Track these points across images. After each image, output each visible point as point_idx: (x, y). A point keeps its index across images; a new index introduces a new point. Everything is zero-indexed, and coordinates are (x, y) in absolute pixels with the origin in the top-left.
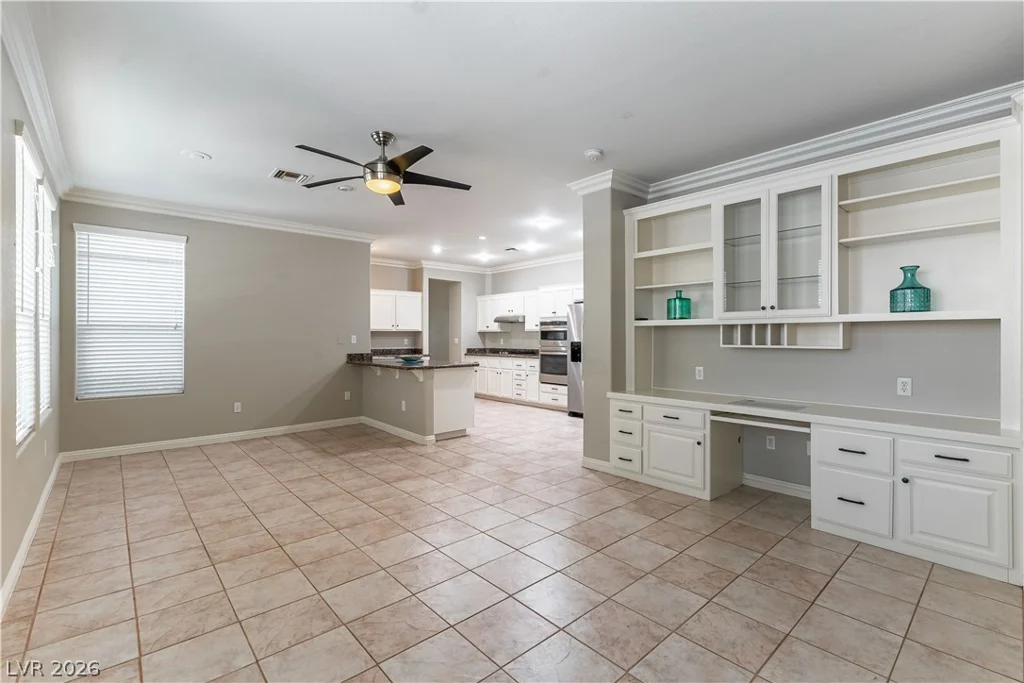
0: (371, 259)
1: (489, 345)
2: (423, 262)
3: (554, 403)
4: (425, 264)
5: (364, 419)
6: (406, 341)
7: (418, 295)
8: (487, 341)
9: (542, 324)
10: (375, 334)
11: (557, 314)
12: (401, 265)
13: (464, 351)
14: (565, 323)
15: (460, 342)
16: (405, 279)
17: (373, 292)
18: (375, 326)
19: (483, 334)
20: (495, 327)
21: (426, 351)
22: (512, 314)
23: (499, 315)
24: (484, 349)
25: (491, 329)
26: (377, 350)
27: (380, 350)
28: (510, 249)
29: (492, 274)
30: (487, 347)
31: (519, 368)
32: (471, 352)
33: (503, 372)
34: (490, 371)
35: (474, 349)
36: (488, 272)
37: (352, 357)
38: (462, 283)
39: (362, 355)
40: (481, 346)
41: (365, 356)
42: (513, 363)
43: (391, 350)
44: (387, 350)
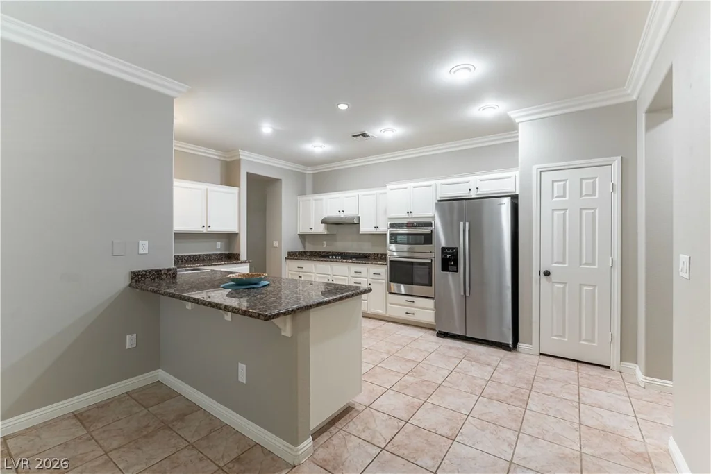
0: (175, 143)
1: (310, 247)
2: (241, 152)
3: (410, 318)
4: (244, 156)
5: (161, 375)
6: (219, 245)
7: (235, 190)
8: (307, 244)
9: (392, 225)
10: (179, 237)
11: (414, 214)
12: (213, 154)
13: (284, 255)
14: (429, 224)
15: (280, 243)
16: (217, 171)
17: (177, 183)
18: (179, 226)
19: (303, 237)
20: (321, 229)
21: (244, 257)
22: (342, 215)
23: (325, 216)
24: (304, 252)
25: (315, 231)
26: (182, 256)
27: (185, 256)
28: (359, 135)
29: (313, 174)
30: (307, 250)
31: (358, 275)
32: (292, 256)
33: (336, 279)
34: (319, 277)
35: (295, 253)
36: (309, 171)
37: (140, 276)
38: (283, 181)
39: (158, 272)
40: (301, 249)
41: (163, 272)
42: (349, 270)
43: (200, 255)
44: (195, 255)
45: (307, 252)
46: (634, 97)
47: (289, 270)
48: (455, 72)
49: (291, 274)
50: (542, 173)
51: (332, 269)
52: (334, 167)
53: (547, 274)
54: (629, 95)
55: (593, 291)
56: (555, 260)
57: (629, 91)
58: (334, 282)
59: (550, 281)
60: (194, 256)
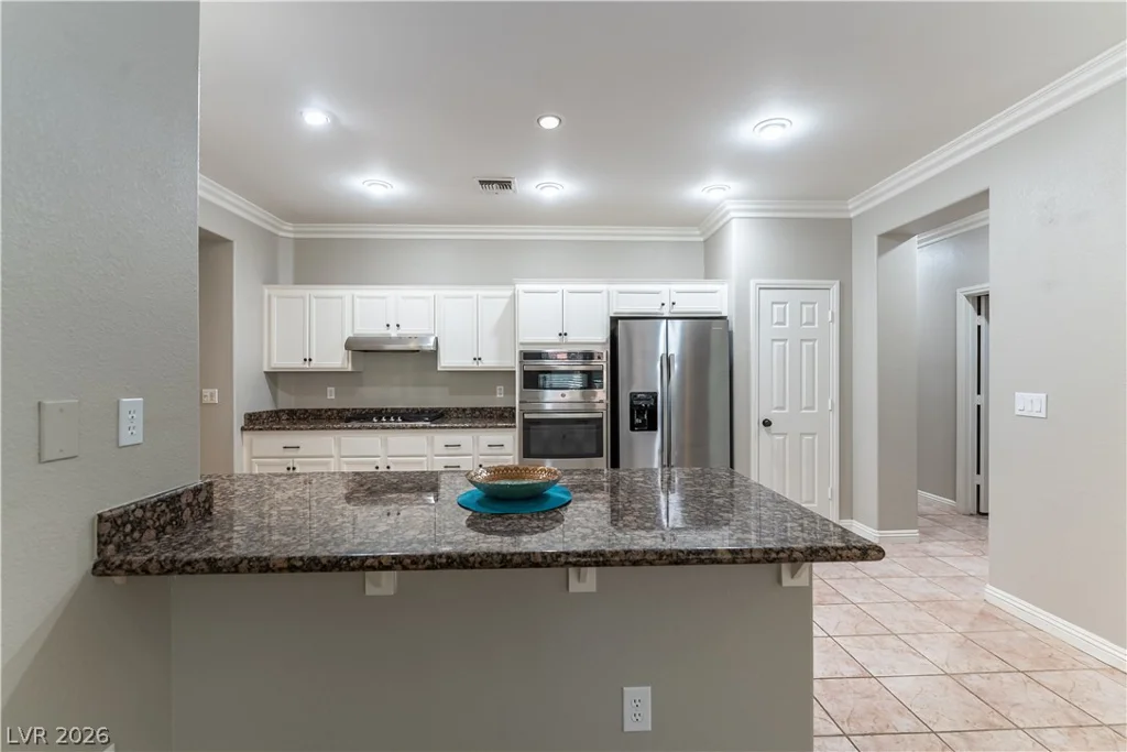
1: (288, 401)
8: (280, 393)
9: (525, 356)
13: (238, 421)
15: (227, 393)
19: (274, 377)
20: (339, 360)
22: (393, 333)
23: (349, 333)
24: (277, 412)
25: (319, 363)
28: (494, 182)
29: (295, 239)
30: (280, 407)
31: (452, 451)
32: (254, 422)
33: (396, 463)
34: (347, 463)
35: (260, 414)
36: (288, 231)
37: (128, 528)
38: (235, 245)
39: (172, 501)
40: (270, 408)
41: (184, 500)
42: (431, 443)
45: (283, 411)
46: (852, 215)
47: (255, 455)
48: (762, 128)
49: (260, 465)
50: (762, 291)
51: (385, 443)
52: (353, 232)
53: (767, 423)
54: (848, 211)
55: (813, 440)
56: (775, 406)
57: (850, 207)
58: (392, 470)
59: (769, 433)
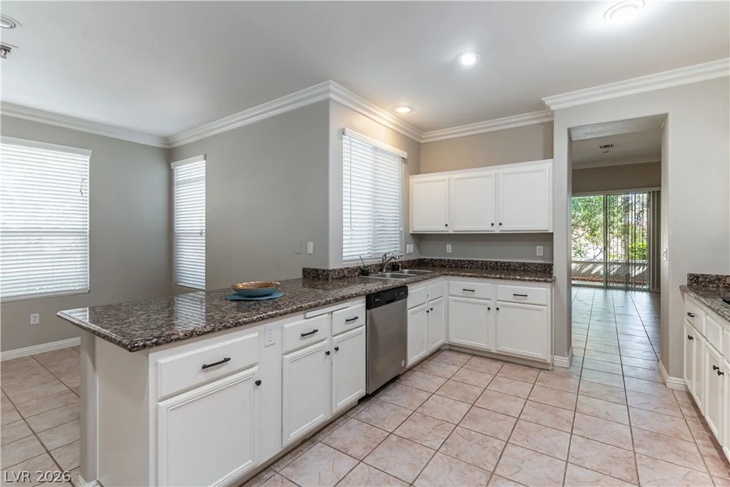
7: (546, 166)
12: (527, 121)
26: (486, 262)
27: (491, 262)
43: (510, 263)
44: (504, 263)
60: (502, 263)
